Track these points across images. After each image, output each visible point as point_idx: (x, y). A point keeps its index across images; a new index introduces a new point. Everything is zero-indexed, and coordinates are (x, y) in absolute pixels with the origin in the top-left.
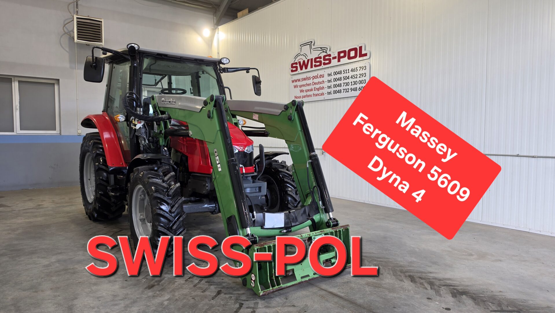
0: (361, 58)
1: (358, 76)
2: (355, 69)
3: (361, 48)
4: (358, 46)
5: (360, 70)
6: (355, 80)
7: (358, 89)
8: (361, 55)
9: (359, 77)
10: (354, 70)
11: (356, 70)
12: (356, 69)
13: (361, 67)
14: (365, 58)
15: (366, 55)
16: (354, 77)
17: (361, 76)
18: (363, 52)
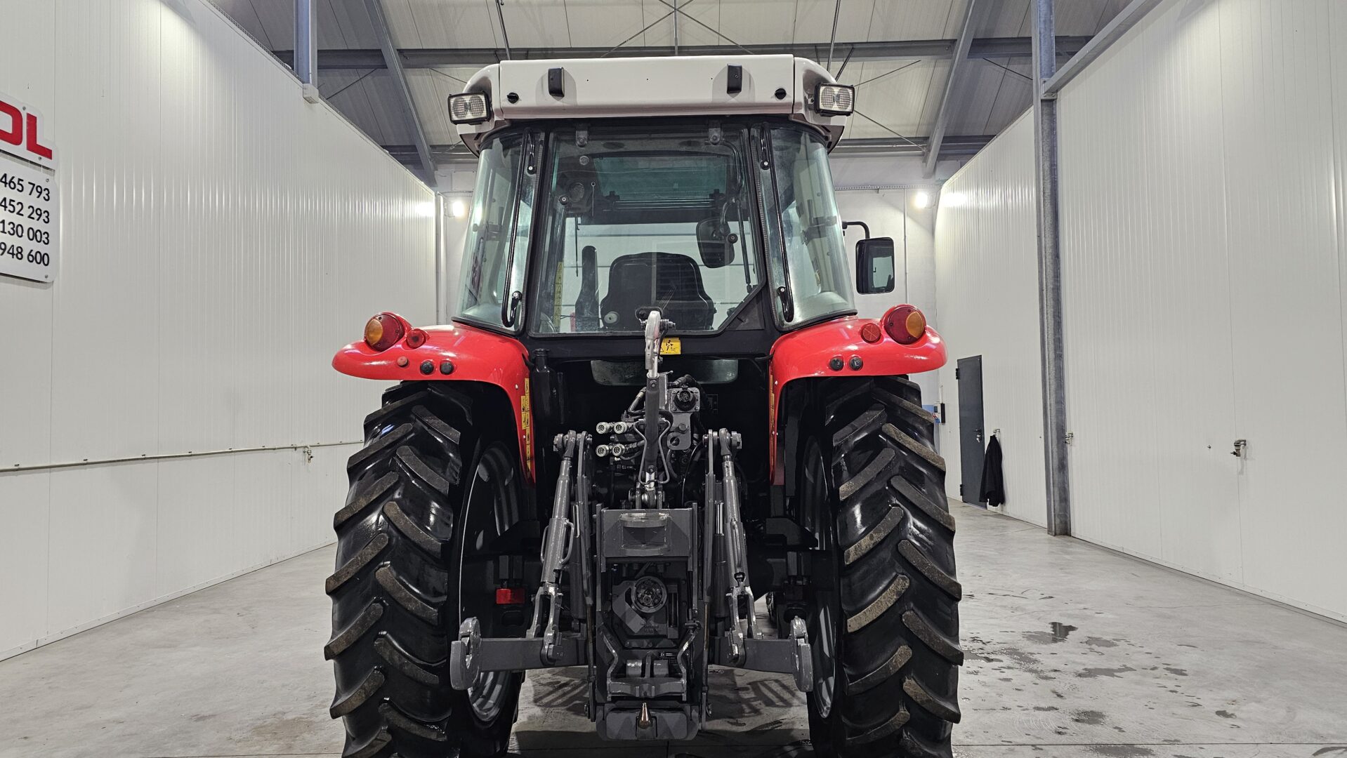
0: (34, 157)
1: (26, 212)
2: (16, 183)
3: (32, 120)
4: (24, 109)
5: (30, 194)
6: (17, 220)
7: (25, 254)
8: (33, 147)
9: (29, 217)
10: (11, 181)
11: (20, 188)
12: (19, 184)
13: (34, 185)
14: (45, 161)
15: (47, 153)
16: (12, 209)
17: (34, 215)
18: (39, 142)
